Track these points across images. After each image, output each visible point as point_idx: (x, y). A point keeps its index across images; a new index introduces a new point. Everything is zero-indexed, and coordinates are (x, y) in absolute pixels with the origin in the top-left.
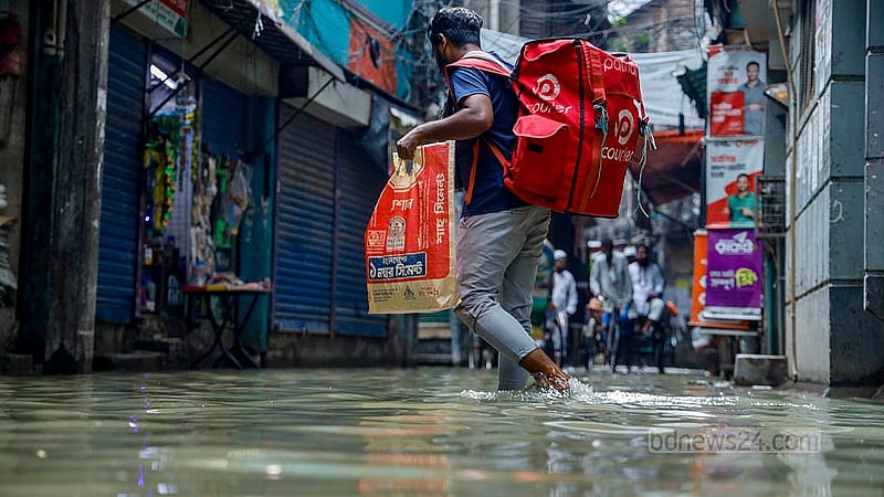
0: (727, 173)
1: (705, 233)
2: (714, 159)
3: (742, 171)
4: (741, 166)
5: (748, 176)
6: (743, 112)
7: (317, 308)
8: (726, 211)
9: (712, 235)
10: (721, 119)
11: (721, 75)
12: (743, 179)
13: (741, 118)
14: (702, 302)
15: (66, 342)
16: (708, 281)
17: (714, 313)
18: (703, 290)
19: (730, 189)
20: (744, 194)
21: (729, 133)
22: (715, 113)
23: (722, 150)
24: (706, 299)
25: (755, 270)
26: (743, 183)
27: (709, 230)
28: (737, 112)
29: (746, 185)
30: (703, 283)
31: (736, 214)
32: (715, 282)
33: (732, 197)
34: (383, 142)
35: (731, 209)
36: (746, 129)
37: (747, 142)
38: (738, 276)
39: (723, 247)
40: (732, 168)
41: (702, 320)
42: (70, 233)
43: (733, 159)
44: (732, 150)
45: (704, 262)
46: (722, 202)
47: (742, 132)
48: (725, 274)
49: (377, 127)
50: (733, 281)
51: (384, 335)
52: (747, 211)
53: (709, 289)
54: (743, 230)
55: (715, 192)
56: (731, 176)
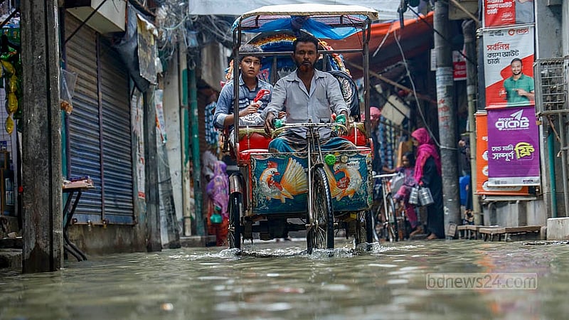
0: (502, 58)
1: (485, 113)
2: (490, 47)
3: (515, 57)
4: (514, 52)
5: (521, 60)
6: (514, 4)
7: (93, 202)
8: (503, 92)
9: (492, 115)
10: (495, 11)
12: (517, 64)
13: (512, 9)
14: (486, 174)
15: (40, 242)
16: (490, 155)
17: (498, 182)
18: (486, 163)
19: (505, 73)
20: (519, 76)
21: (503, 23)
22: (489, 6)
23: (496, 39)
24: (489, 170)
25: (531, 142)
26: (517, 67)
27: (488, 110)
28: (509, 4)
29: (519, 68)
30: (485, 157)
31: (512, 95)
32: (497, 156)
33: (508, 81)
34: (134, 46)
35: (507, 91)
36: (517, 19)
37: (518, 30)
38: (517, 149)
39: (502, 124)
40: (506, 54)
41: (487, 189)
42: (36, 142)
43: (507, 46)
44: (505, 39)
45: (485, 138)
46: (499, 85)
47: (514, 22)
48: (505, 148)
50: (512, 153)
51: (131, 224)
52: (522, 92)
53: (491, 162)
54: (518, 108)
55: (492, 76)
56: (505, 62)
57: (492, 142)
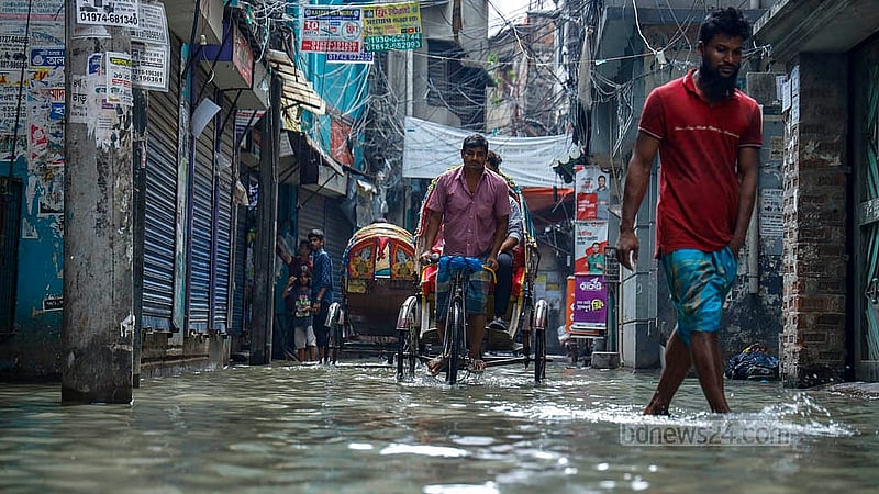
0: (587, 242)
1: (573, 278)
2: (579, 234)
3: (595, 241)
5: (599, 244)
6: (596, 206)
8: (586, 264)
9: (578, 279)
10: (583, 209)
11: (583, 183)
12: (596, 246)
13: (595, 209)
14: (572, 319)
16: (575, 307)
17: (579, 325)
18: (572, 312)
20: (597, 255)
21: (588, 218)
22: (580, 206)
23: (583, 228)
24: (574, 317)
25: (602, 300)
26: (596, 248)
27: (576, 276)
28: (593, 205)
29: (598, 250)
30: (572, 308)
31: (592, 267)
32: (580, 307)
33: (590, 257)
35: (589, 264)
36: (598, 216)
38: (593, 304)
39: (584, 286)
40: (590, 239)
43: (590, 234)
44: (590, 228)
45: (573, 295)
47: (596, 218)
48: (585, 303)
49: (351, 195)
50: (589, 306)
52: (598, 265)
53: (576, 311)
54: (596, 276)
55: (580, 253)
56: (589, 244)
57: (576, 299)
